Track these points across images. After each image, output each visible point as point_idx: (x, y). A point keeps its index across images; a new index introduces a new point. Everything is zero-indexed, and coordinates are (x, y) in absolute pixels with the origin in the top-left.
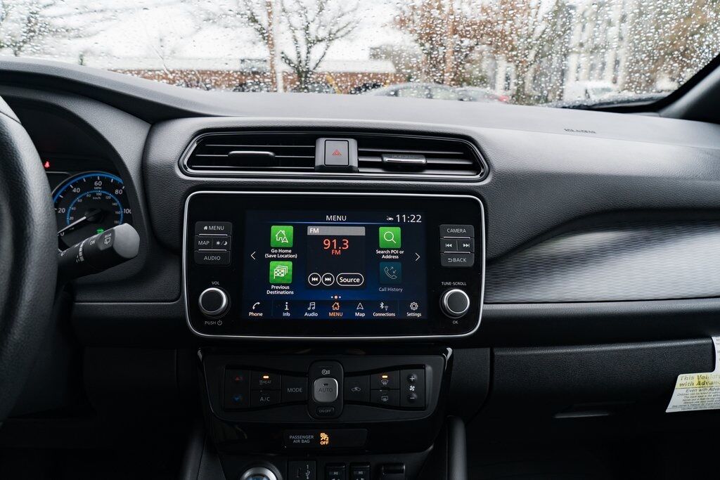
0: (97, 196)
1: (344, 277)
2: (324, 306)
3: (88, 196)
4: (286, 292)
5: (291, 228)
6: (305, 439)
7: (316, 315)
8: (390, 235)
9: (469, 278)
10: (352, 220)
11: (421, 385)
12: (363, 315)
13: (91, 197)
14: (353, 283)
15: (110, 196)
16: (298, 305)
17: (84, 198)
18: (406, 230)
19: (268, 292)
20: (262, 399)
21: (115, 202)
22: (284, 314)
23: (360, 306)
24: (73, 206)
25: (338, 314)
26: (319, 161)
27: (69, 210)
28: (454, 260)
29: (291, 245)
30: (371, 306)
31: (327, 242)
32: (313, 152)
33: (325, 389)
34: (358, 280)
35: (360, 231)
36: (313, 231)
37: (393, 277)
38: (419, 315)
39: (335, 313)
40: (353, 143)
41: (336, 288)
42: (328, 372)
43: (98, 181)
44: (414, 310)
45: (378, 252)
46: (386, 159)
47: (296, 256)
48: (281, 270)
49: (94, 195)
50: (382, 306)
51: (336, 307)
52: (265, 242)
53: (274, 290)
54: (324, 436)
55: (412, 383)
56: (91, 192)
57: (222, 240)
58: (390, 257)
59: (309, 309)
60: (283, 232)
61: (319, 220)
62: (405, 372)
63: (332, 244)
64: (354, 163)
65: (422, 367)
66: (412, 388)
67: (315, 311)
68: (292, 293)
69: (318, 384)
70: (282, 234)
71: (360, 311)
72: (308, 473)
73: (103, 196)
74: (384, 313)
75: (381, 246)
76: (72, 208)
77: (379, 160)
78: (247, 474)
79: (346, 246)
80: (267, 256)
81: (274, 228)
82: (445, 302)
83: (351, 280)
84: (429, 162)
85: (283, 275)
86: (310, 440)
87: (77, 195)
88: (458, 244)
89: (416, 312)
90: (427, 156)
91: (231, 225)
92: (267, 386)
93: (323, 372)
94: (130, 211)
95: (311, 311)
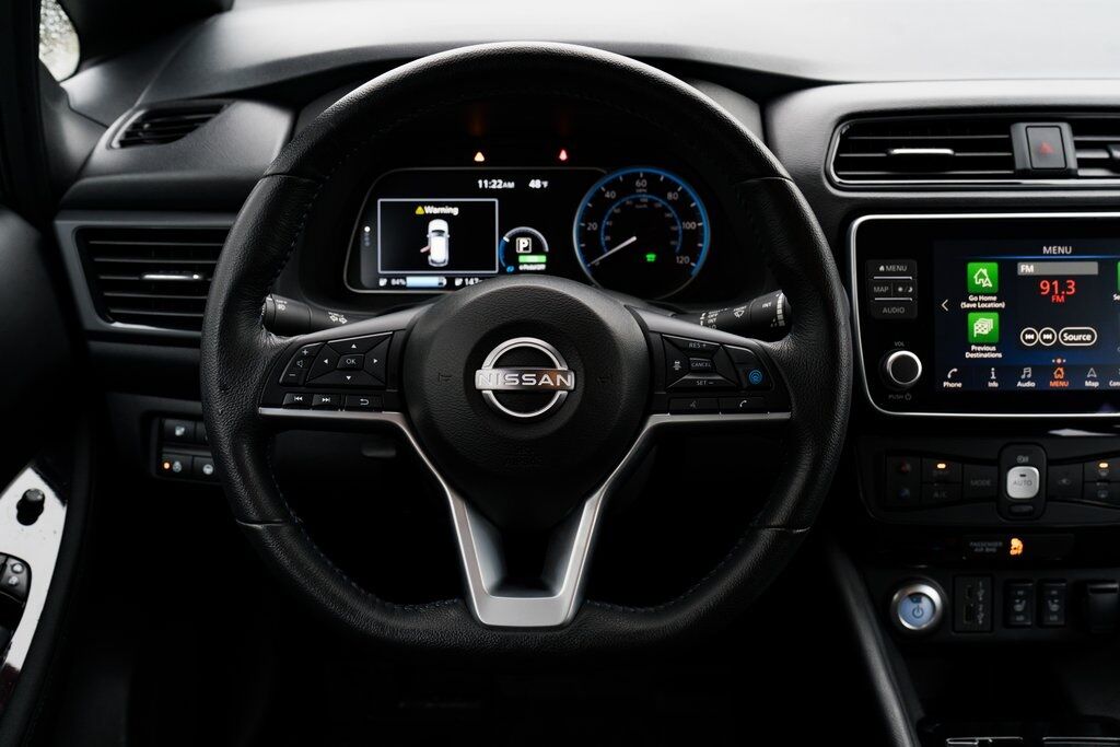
0: (643, 203)
1: (1070, 332)
2: (1041, 373)
3: (628, 203)
4: (991, 353)
5: (994, 266)
6: (991, 547)
7: (1033, 385)
10: (1080, 252)
12: (1096, 384)
13: (634, 205)
14: (1082, 341)
15: (660, 203)
16: (1008, 370)
17: (623, 206)
19: (968, 355)
20: (936, 495)
21: (670, 212)
22: (990, 384)
23: (1092, 373)
24: (609, 220)
25: (1063, 384)
26: (1022, 163)
27: (603, 226)
29: (996, 290)
30: (1107, 372)
31: (1045, 285)
32: (1008, 145)
33: (1023, 481)
34: (1089, 337)
35: (1090, 268)
36: (1026, 269)
39: (1059, 382)
40: (1065, 127)
41: (1058, 348)
42: (1027, 459)
43: (641, 179)
45: (1117, 298)
47: (1003, 305)
48: (983, 325)
49: (637, 201)
51: (1060, 373)
52: (961, 288)
53: (975, 352)
54: (1016, 543)
56: (633, 197)
57: (905, 284)
59: (1023, 377)
60: (985, 272)
61: (1034, 253)
63: (1052, 287)
64: (1073, 164)
67: (1031, 380)
68: (1000, 355)
69: (1014, 476)
70: (983, 274)
71: (1093, 379)
72: (981, 594)
73: (651, 202)
76: (606, 223)
77: (1104, 155)
78: (896, 597)
79: (1071, 290)
80: (964, 305)
81: (971, 266)
83: (1079, 337)
85: (986, 332)
86: (998, 548)
87: (611, 202)
91: (915, 263)
92: (943, 478)
93: (1020, 459)
94: (691, 225)
95: (1026, 380)
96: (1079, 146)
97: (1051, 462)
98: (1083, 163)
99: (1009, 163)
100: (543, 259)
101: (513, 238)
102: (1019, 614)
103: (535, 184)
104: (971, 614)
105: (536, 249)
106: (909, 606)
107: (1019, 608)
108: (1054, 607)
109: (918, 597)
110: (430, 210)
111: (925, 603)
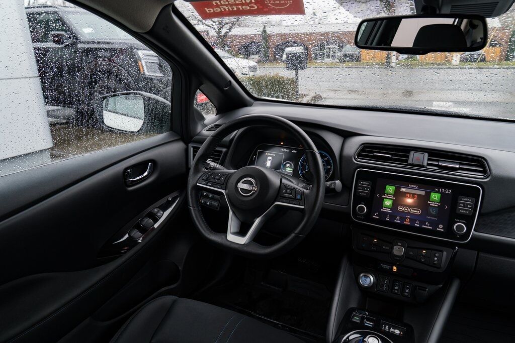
1: (413, 209)
2: (403, 219)
4: (389, 211)
5: (394, 187)
6: (387, 267)
7: (399, 222)
8: (435, 196)
9: (469, 220)
10: (420, 188)
11: (440, 258)
12: (418, 225)
14: (416, 213)
16: (393, 216)
18: (443, 196)
19: (382, 210)
20: (373, 248)
22: (387, 219)
23: (417, 222)
26: (410, 162)
27: (307, 164)
28: (463, 211)
29: (393, 194)
30: (422, 222)
31: (408, 195)
32: (408, 157)
33: (399, 250)
34: (418, 212)
35: (423, 193)
36: (403, 190)
37: (434, 213)
38: (442, 230)
39: (407, 222)
40: (426, 155)
41: (409, 213)
42: (401, 244)
44: (440, 228)
45: (429, 202)
46: (440, 164)
47: (394, 198)
48: (388, 203)
50: (427, 223)
51: (408, 220)
52: (383, 192)
53: (384, 209)
54: (395, 268)
55: (436, 257)
57: (367, 188)
58: (434, 205)
61: (406, 186)
62: (433, 252)
64: (425, 164)
65: (442, 251)
66: (436, 259)
67: (399, 220)
68: (391, 212)
69: (396, 248)
70: (390, 189)
72: (386, 281)
74: (427, 226)
75: (431, 200)
77: (437, 163)
78: (362, 275)
80: (383, 196)
81: (387, 186)
82: (455, 227)
83: (416, 211)
84: (461, 167)
85: (388, 205)
86: (389, 268)
88: (466, 205)
89: (441, 229)
90: (460, 164)
91: (371, 183)
92: (375, 245)
93: (399, 244)
94: (329, 167)
95: (397, 220)
96: (429, 160)
97: (408, 247)
98: (428, 164)
99: (407, 161)
100: (292, 170)
101: (286, 164)
102: (396, 290)
103: (294, 151)
104: (382, 286)
105: (291, 167)
106: (363, 278)
107: (396, 288)
108: (407, 291)
109: (367, 277)
110: (268, 154)
111: (368, 280)
